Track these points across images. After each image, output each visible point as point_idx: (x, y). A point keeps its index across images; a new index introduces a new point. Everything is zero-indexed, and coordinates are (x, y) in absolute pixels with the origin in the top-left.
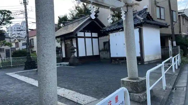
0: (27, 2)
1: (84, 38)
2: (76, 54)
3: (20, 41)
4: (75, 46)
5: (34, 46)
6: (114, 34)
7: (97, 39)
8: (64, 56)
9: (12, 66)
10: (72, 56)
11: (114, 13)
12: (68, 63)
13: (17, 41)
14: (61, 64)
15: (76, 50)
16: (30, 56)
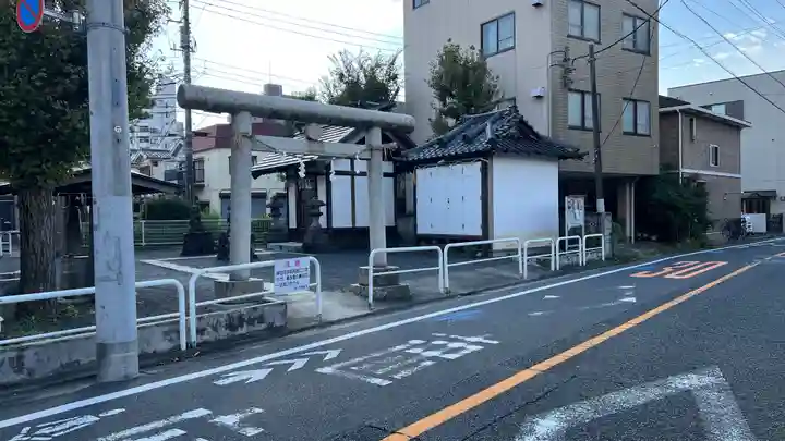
0: (191, 45)
1: (349, 177)
2: (323, 221)
3: (156, 164)
4: (322, 197)
5: (203, 186)
6: (429, 170)
7: (391, 179)
8: (293, 225)
9: (144, 244)
10: (314, 224)
11: (444, 104)
12: (300, 245)
13: (146, 163)
14: (281, 247)
15: (323, 209)
16: (198, 218)
